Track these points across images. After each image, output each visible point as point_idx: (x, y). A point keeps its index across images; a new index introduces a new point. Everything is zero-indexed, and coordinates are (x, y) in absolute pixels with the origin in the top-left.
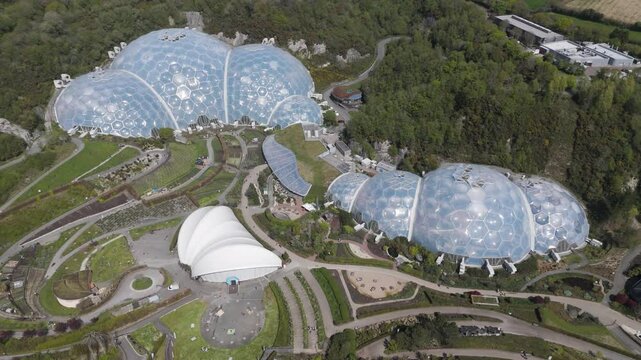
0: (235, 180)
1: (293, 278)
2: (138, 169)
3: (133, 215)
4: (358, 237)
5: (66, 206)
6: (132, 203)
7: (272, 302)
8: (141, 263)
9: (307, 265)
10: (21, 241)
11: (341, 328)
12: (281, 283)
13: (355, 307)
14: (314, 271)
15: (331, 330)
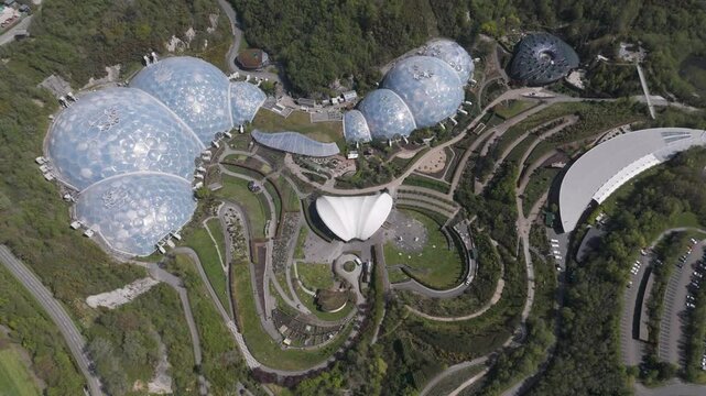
0: (287, 179)
1: (401, 195)
2: (239, 227)
3: (280, 249)
4: (396, 148)
5: (246, 284)
6: (270, 245)
7: (411, 213)
8: (330, 262)
9: (396, 184)
10: (263, 319)
11: (452, 193)
12: (401, 202)
13: (442, 179)
14: (404, 183)
15: (450, 197)
